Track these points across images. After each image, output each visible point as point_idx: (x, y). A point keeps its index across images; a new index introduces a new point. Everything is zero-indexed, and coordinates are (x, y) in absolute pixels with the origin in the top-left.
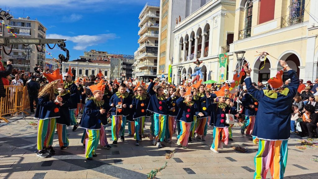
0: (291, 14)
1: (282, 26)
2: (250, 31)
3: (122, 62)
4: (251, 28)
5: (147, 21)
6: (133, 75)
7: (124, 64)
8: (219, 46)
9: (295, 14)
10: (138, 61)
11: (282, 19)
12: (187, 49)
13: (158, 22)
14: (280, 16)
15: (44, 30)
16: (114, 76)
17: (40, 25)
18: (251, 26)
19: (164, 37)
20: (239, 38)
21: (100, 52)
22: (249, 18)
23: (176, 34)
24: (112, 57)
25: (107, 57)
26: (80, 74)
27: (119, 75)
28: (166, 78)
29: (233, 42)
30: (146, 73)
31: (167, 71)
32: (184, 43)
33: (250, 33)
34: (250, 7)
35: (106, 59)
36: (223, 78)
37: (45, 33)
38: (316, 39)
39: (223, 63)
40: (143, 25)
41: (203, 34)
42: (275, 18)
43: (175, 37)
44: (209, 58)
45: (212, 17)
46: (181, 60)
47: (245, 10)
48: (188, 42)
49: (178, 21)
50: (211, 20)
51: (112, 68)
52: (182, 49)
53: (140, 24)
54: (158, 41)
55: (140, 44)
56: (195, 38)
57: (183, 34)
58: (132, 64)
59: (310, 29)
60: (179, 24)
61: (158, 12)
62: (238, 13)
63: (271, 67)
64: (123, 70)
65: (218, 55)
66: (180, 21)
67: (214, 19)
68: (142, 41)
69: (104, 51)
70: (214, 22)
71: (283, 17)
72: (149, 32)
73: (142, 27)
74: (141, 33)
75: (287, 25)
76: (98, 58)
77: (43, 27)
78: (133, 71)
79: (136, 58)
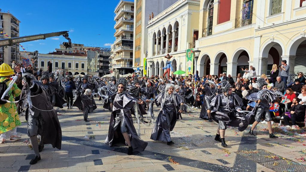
0: (243, 17)
1: (236, 26)
2: (212, 30)
3: (99, 55)
4: (212, 27)
5: (122, 16)
6: (109, 67)
7: (101, 56)
8: (187, 42)
9: (246, 16)
10: (114, 53)
11: (236, 20)
12: (160, 43)
13: (132, 17)
14: (235, 18)
15: (17, 23)
16: (91, 68)
17: (13, 18)
18: (212, 26)
19: (139, 31)
20: (203, 36)
21: (76, 45)
22: (211, 18)
23: (150, 29)
24: (89, 49)
25: (84, 49)
26: (56, 67)
27: (96, 68)
28: (141, 70)
29: (198, 39)
30: (123, 65)
31: (142, 64)
32: (156, 38)
33: (212, 31)
34: (211, 9)
35: (83, 52)
36: (190, 71)
37: (18, 25)
38: (261, 38)
39: (190, 58)
41: (173, 31)
42: (231, 19)
43: (149, 32)
44: (179, 53)
45: (180, 15)
46: (154, 54)
47: (208, 11)
48: (160, 38)
49: (151, 17)
50: (180, 19)
51: (89, 60)
52: (155, 43)
54: (133, 35)
55: (116, 38)
56: (167, 34)
57: (156, 29)
58: (109, 57)
59: (256, 30)
61: (133, 7)
62: (201, 13)
63: (228, 62)
64: (100, 62)
65: (186, 50)
66: (153, 17)
67: (182, 17)
68: (118, 35)
69: (80, 44)
70: (182, 20)
71: (237, 19)
72: (124, 26)
73: (118, 21)
74: (117, 26)
75: (240, 26)
76: (74, 51)
77: (16, 20)
78: (110, 63)
79: (112, 51)
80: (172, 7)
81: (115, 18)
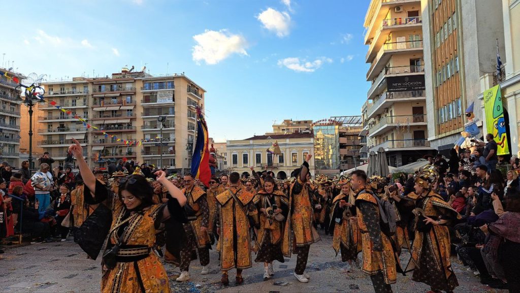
7: (341, 135)
26: (257, 162)
54: (421, 59)
77: (197, 88)
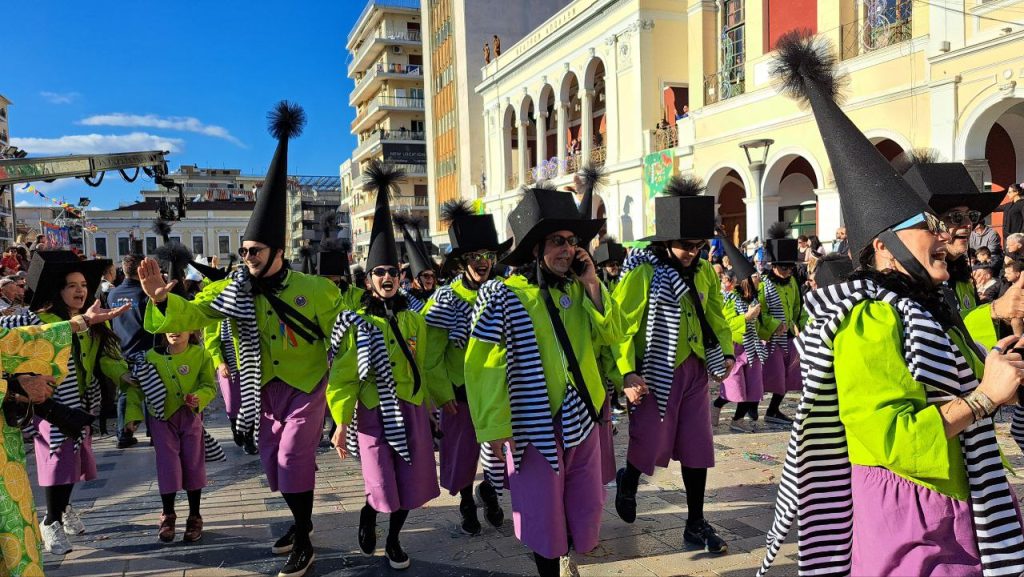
0: (870, 17)
1: (845, 53)
2: (742, 76)
3: (298, 200)
4: (743, 66)
5: (381, 54)
7: (305, 206)
8: (644, 128)
9: (884, 13)
10: (355, 193)
11: (844, 31)
12: (531, 145)
13: (416, 60)
14: (837, 24)
18: (743, 61)
19: (447, 106)
20: (707, 101)
21: (214, 173)
22: (736, 36)
23: (489, 100)
25: (242, 186)
32: (518, 124)
33: (742, 81)
35: (240, 196)
38: (956, 88)
39: (660, 183)
40: (365, 73)
41: (582, 93)
42: (820, 30)
43: (486, 107)
44: (612, 169)
45: (610, 35)
46: (512, 180)
47: (720, 7)
48: (535, 121)
50: (609, 47)
52: (515, 144)
53: (351, 70)
54: (423, 123)
55: (359, 137)
56: (557, 106)
57: (512, 93)
58: (337, 206)
59: (934, 61)
60: (495, 64)
61: (414, 27)
62: (695, 18)
63: (820, 186)
64: (305, 227)
65: (641, 160)
67: (616, 40)
68: (366, 127)
69: (227, 168)
70: (619, 50)
71: (849, 27)
72: (386, 93)
73: (361, 78)
74: (359, 97)
75: (861, 51)
76: (210, 193)
78: (340, 228)
79: (347, 183)
80: (571, 10)
81: (349, 68)
